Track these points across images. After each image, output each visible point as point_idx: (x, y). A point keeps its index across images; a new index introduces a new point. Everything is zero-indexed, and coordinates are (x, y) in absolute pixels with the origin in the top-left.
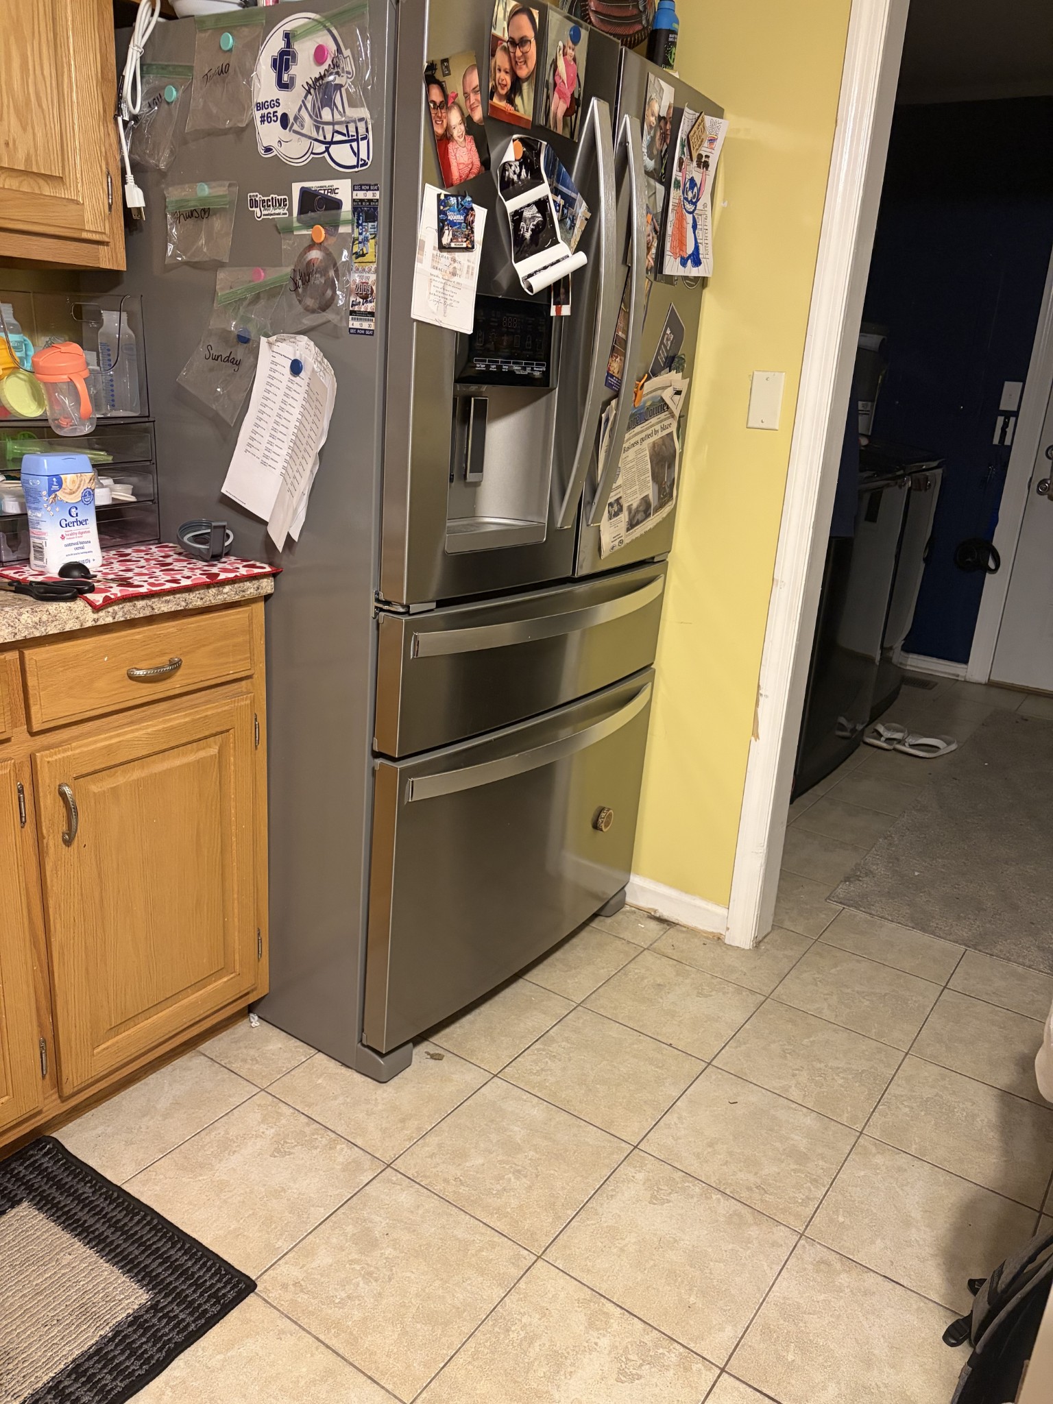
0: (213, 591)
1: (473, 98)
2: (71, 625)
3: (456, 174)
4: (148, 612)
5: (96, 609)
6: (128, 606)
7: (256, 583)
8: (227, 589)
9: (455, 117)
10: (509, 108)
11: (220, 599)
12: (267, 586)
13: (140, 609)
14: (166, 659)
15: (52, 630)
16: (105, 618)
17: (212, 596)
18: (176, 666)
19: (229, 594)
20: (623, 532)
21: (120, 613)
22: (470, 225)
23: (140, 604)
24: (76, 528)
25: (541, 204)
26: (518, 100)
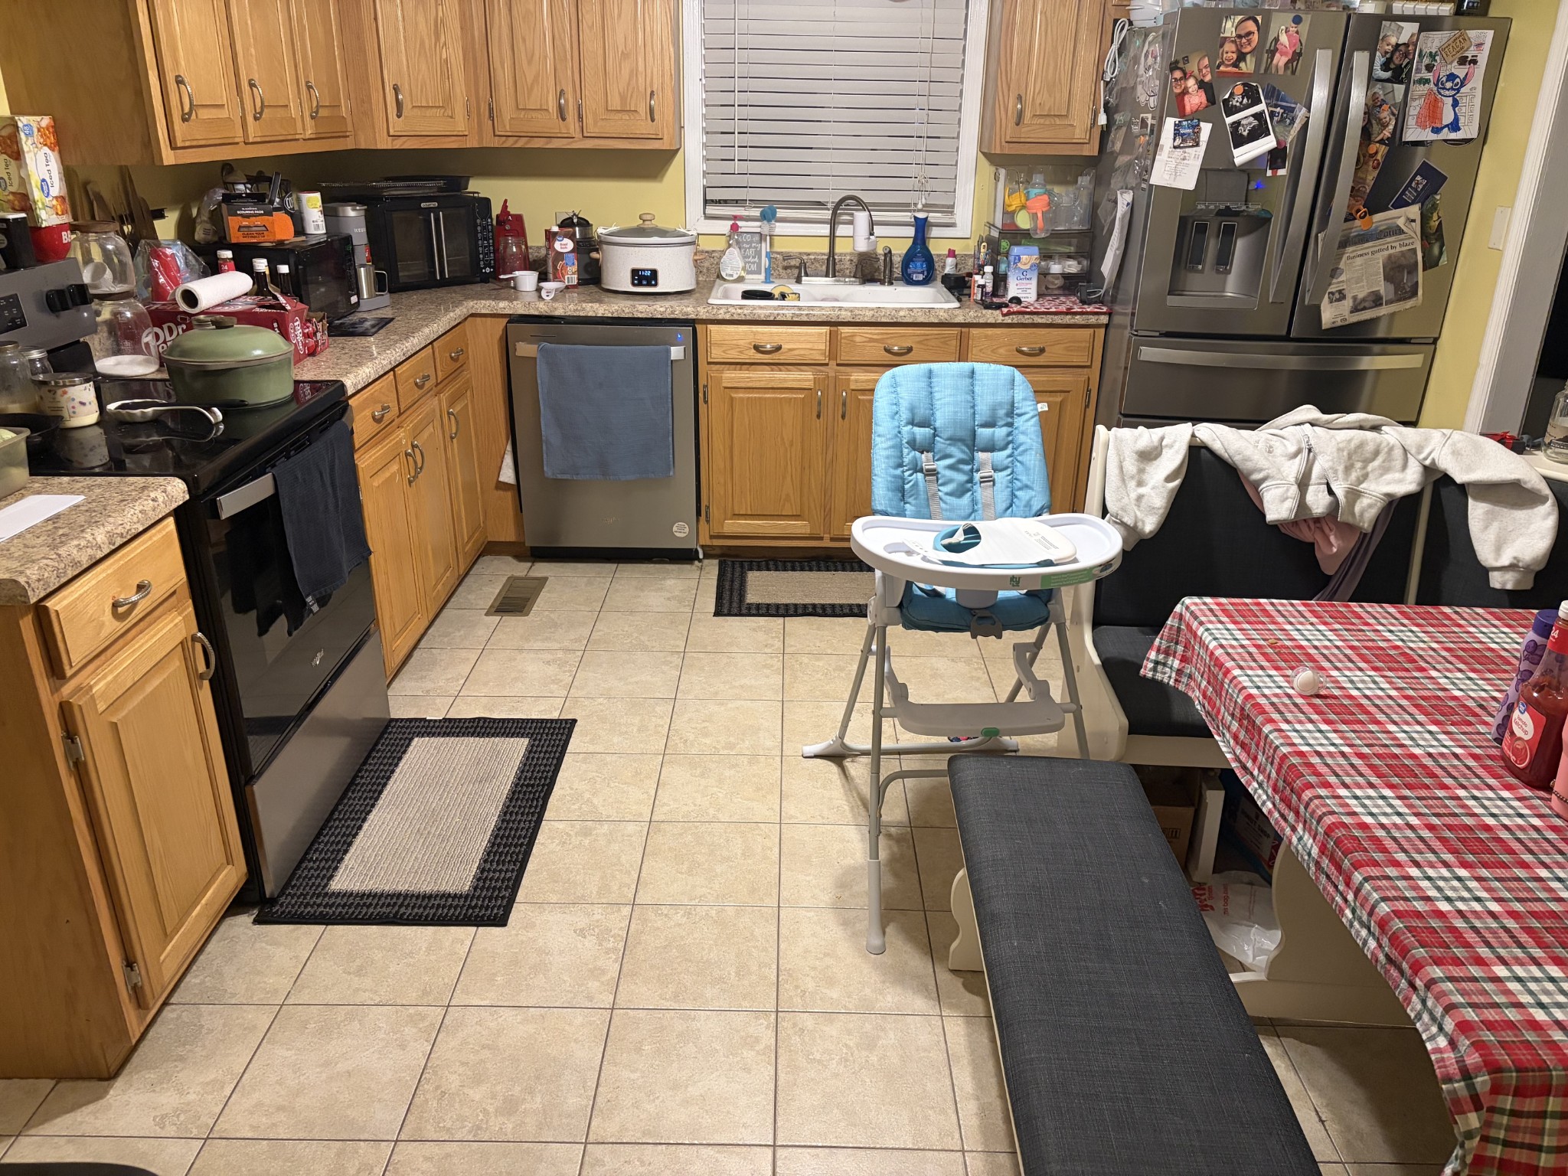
0: (1069, 317)
1: (1204, 71)
2: (991, 320)
3: (1188, 109)
4: (1030, 321)
5: (1004, 315)
6: (1020, 316)
7: (1096, 317)
8: (1078, 317)
9: (1191, 83)
10: (1236, 70)
11: (1072, 321)
12: (1104, 319)
13: (1027, 319)
14: (1038, 346)
15: (981, 321)
16: (1008, 320)
17: (1068, 319)
18: (1042, 350)
19: (1078, 320)
20: (1346, 313)
21: (1015, 319)
22: (1197, 134)
23: (1027, 316)
24: (1025, 281)
25: (1258, 116)
26: (1242, 65)
